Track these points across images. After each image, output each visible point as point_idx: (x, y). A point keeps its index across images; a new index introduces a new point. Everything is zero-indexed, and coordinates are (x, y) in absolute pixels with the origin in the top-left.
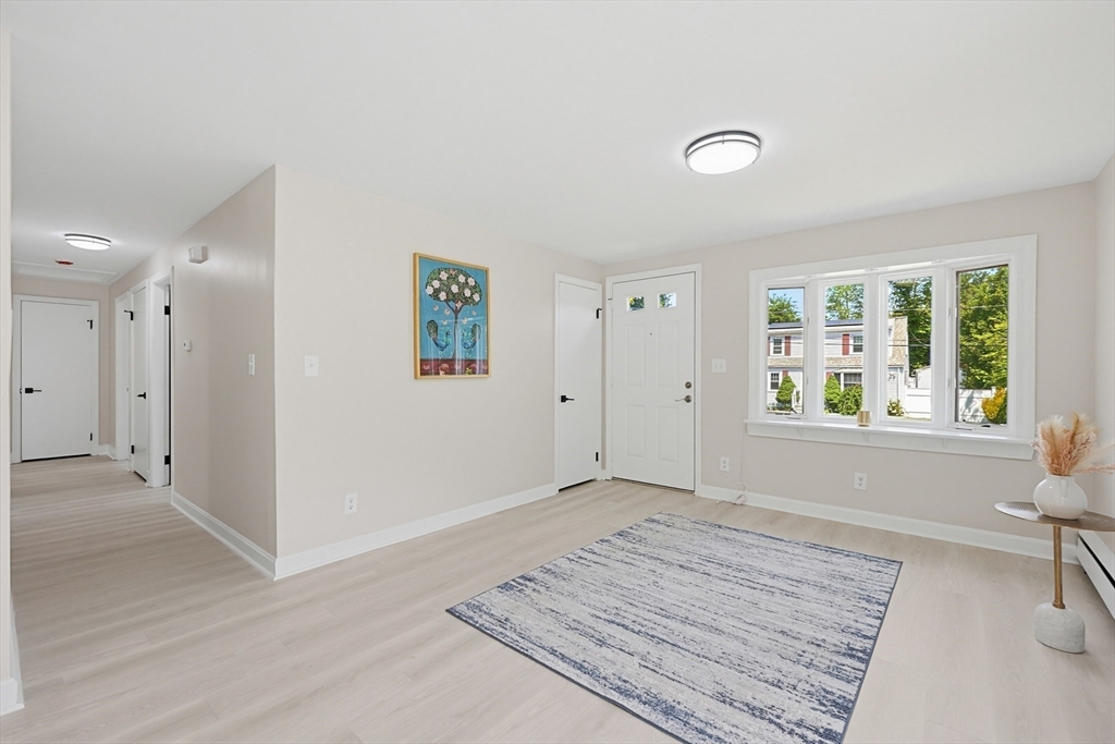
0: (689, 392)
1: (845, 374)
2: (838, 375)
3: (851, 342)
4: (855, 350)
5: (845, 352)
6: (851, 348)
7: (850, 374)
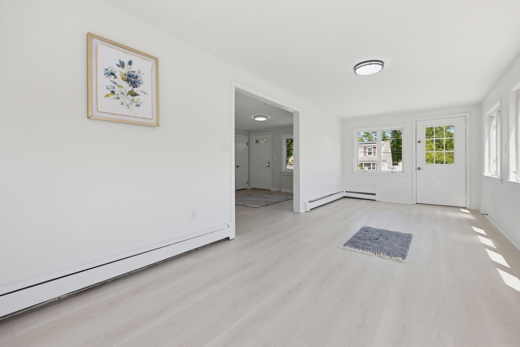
0: (269, 165)
1: (365, 164)
2: (362, 164)
3: (367, 151)
4: (369, 154)
5: (365, 155)
6: (367, 153)
7: (367, 164)
